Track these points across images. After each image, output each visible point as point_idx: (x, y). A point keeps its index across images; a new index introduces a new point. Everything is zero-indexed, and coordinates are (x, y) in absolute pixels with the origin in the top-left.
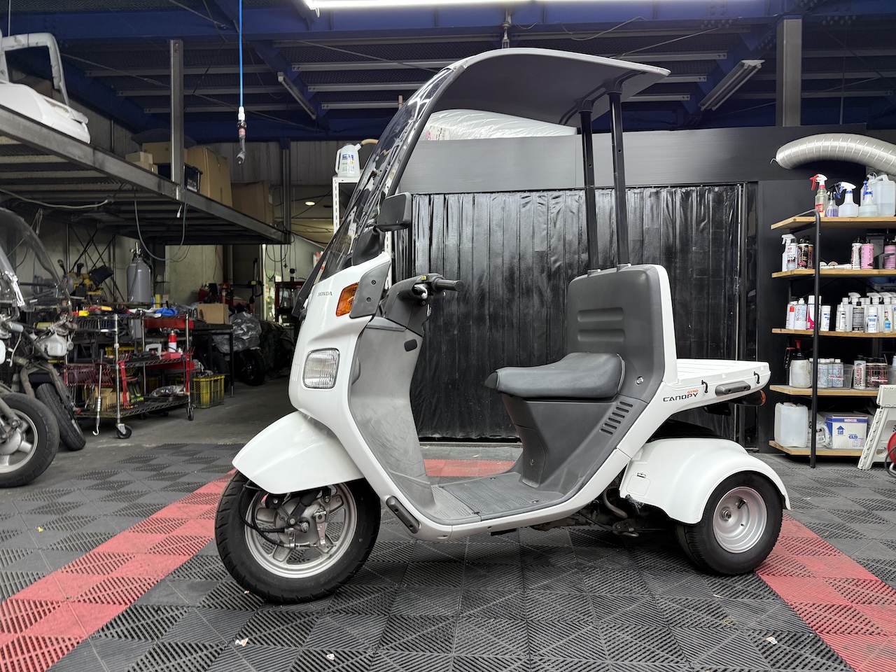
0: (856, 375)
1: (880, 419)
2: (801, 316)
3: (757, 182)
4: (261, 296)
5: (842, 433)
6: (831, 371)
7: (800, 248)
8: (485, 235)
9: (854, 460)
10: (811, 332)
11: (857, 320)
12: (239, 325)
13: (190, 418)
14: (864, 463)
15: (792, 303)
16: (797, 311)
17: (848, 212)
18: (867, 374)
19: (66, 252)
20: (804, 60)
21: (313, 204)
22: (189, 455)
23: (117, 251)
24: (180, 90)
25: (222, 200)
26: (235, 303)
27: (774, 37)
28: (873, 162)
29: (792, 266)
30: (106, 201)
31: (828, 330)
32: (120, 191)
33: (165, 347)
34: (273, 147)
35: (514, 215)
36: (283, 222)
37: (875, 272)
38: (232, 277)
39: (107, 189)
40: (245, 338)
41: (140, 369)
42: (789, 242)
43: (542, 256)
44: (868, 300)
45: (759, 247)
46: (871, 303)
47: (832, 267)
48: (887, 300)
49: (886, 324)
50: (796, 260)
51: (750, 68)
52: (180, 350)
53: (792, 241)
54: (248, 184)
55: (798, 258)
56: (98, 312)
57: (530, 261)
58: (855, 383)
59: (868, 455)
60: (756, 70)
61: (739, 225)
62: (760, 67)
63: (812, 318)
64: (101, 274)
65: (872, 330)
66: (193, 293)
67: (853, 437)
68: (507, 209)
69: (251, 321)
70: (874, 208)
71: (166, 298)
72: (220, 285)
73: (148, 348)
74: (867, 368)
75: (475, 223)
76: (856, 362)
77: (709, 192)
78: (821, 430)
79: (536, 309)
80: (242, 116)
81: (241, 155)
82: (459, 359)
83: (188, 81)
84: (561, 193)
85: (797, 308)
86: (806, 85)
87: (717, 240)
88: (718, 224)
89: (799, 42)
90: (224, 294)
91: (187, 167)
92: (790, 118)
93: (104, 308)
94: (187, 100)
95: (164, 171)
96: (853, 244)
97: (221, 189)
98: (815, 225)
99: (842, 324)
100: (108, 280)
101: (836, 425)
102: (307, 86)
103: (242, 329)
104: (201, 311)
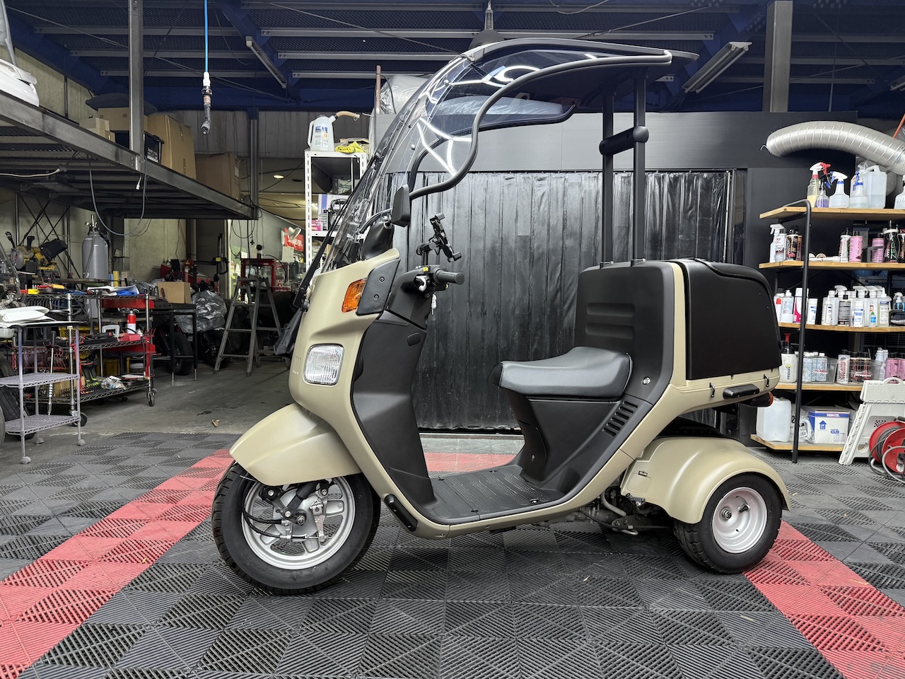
0: (839, 370)
1: (863, 415)
2: (788, 309)
3: (746, 170)
4: (226, 274)
5: (824, 428)
6: (815, 365)
7: (790, 239)
8: (466, 217)
9: (835, 455)
10: (797, 325)
11: (844, 314)
12: (203, 304)
13: (151, 404)
14: (845, 459)
15: (779, 295)
16: (784, 303)
17: (839, 203)
18: (851, 368)
19: (15, 223)
20: (794, 45)
21: (282, 177)
22: (150, 446)
23: (72, 223)
24: (140, 51)
25: (185, 172)
26: (198, 281)
27: (764, 18)
28: (865, 152)
29: (781, 257)
30: (58, 170)
31: (814, 323)
32: (74, 159)
33: (124, 328)
34: (241, 116)
35: (497, 197)
36: (250, 196)
37: (864, 265)
38: (195, 253)
39: (59, 157)
40: (209, 317)
41: (97, 351)
42: (777, 232)
43: (526, 242)
44: (854, 293)
45: (746, 236)
46: (857, 296)
47: (820, 259)
48: (872, 294)
49: (872, 318)
50: (785, 251)
51: (737, 50)
52: (140, 333)
53: (781, 231)
54: (212, 156)
55: (786, 249)
56: (49, 290)
57: (513, 245)
58: (838, 377)
59: (849, 450)
60: (744, 52)
61: (727, 213)
62: (747, 50)
63: (799, 311)
64: (54, 248)
65: (858, 324)
66: (154, 269)
67: (836, 432)
68: (490, 190)
69: (215, 299)
70: (864, 200)
71: (125, 275)
72: (183, 261)
73: (105, 329)
74: (851, 362)
75: (456, 204)
76: (840, 356)
77: (698, 178)
78: (803, 425)
79: (517, 296)
80: (207, 82)
81: (207, 125)
82: (438, 348)
83: (148, 42)
84: (546, 175)
85: (784, 300)
86: (795, 70)
87: (704, 228)
88: (706, 212)
89: (790, 24)
90: (187, 271)
91: (148, 136)
92: (778, 104)
93: (56, 286)
94: (147, 63)
95: (122, 139)
96: (842, 236)
97: (184, 160)
98: (806, 216)
99: (828, 318)
100: (61, 255)
101: (818, 420)
102: (277, 52)
103: (206, 309)
104: (162, 289)
